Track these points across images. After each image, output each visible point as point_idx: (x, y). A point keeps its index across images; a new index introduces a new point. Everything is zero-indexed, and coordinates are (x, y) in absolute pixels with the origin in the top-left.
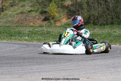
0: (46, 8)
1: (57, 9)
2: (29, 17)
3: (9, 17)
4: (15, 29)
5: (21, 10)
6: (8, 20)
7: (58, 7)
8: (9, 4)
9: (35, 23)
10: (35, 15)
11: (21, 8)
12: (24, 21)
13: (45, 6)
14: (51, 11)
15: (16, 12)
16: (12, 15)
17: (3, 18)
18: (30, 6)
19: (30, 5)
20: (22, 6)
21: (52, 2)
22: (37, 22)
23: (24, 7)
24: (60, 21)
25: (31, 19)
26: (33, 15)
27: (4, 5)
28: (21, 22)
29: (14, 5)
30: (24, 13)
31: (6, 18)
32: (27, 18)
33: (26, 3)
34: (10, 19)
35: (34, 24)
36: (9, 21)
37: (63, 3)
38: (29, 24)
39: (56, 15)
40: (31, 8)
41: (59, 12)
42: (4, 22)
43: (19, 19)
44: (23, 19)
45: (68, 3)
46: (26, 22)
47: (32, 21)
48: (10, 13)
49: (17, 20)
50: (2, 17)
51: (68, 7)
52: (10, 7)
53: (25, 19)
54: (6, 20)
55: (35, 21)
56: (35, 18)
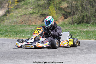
0: (45, 10)
1: (55, 11)
2: (31, 18)
3: (14, 18)
4: (20, 28)
5: (25, 12)
6: (13, 20)
7: (56, 9)
8: (14, 7)
9: (37, 23)
10: (36, 16)
11: (25, 10)
12: (27, 21)
13: (45, 8)
14: (51, 12)
15: (20, 13)
16: (17, 16)
17: (10, 19)
18: (32, 9)
19: (32, 7)
20: (25, 9)
21: (51, 5)
22: (38, 22)
23: (27, 9)
24: (58, 21)
25: (33, 19)
26: (35, 16)
27: (10, 8)
28: (25, 22)
29: (18, 7)
30: (27, 14)
31: (12, 19)
32: (30, 18)
33: (29, 6)
34: (15, 20)
35: (35, 23)
36: (14, 22)
37: (60, 6)
38: (31, 24)
39: (54, 16)
40: (33, 10)
41: (57, 14)
42: (10, 22)
43: (23, 20)
44: (26, 20)
45: (64, 5)
46: (29, 22)
47: (34, 21)
48: (15, 14)
49: (21, 20)
50: (8, 18)
51: (64, 9)
52: (15, 10)
53: (28, 19)
54: (12, 21)
55: (37, 21)
56: (36, 18)
